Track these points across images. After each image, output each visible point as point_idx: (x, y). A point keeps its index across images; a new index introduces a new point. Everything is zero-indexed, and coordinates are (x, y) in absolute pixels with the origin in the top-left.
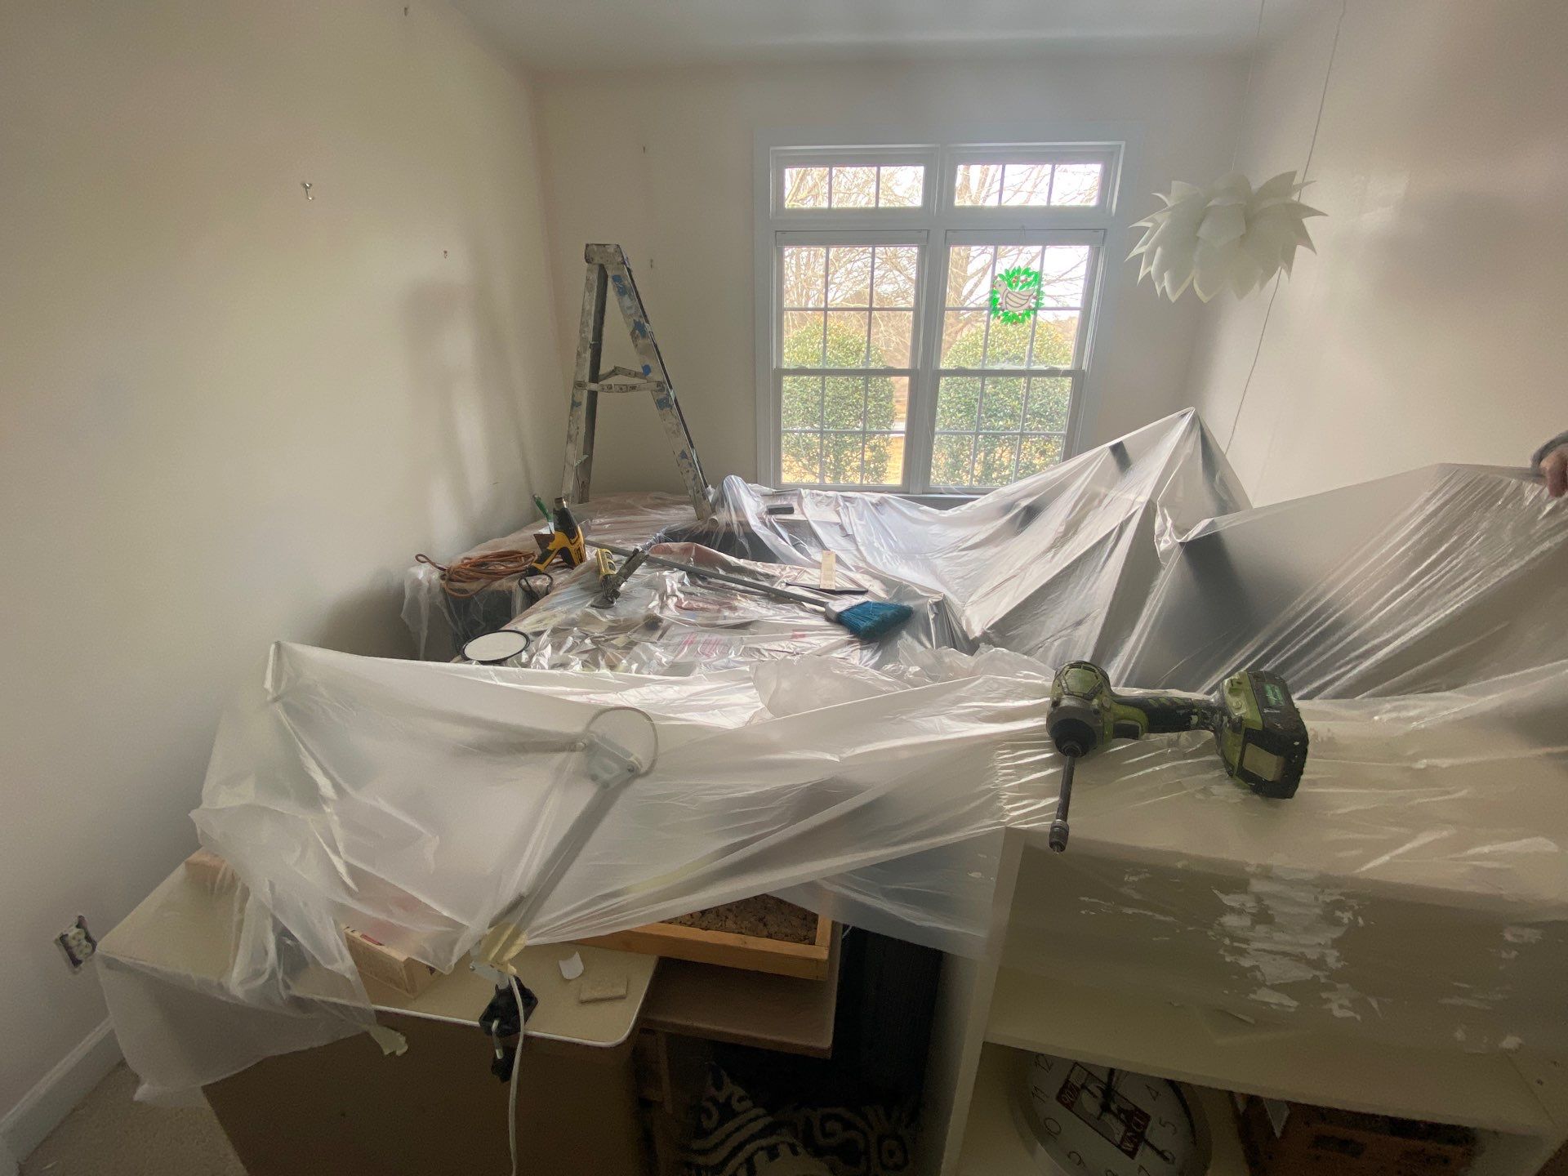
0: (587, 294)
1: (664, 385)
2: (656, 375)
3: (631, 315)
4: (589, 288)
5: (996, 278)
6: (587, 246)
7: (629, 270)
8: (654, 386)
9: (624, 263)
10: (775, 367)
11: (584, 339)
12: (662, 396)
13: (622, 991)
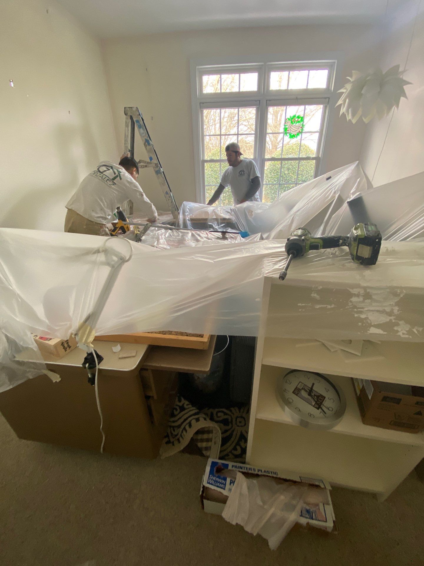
0: (126, 128)
1: (158, 165)
2: (155, 161)
3: (144, 137)
4: (127, 126)
5: (286, 119)
6: (125, 108)
7: (142, 119)
8: (154, 165)
9: (140, 115)
10: (201, 159)
11: (126, 147)
12: (157, 169)
13: (134, 354)
